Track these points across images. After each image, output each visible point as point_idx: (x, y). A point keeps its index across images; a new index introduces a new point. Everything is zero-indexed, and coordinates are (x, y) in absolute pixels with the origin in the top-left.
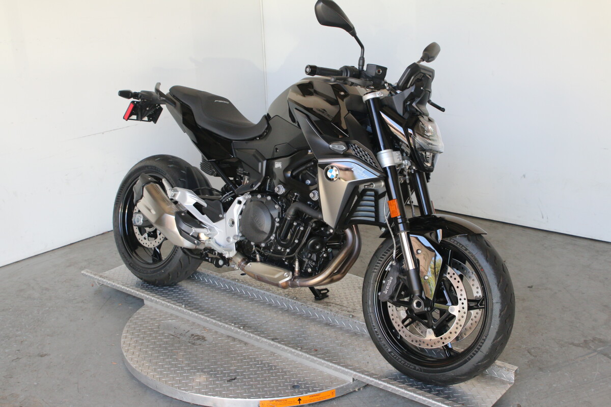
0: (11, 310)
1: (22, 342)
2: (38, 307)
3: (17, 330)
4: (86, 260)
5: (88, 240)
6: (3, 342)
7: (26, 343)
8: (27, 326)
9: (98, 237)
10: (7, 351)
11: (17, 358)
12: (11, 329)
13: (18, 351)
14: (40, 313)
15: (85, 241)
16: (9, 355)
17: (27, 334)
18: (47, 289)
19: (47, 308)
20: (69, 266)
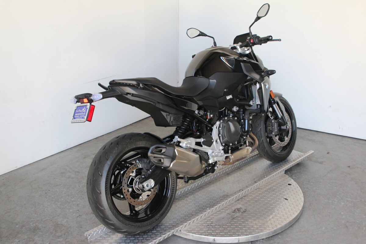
0: (62, 185)
1: (78, 205)
2: (78, 183)
3: (71, 198)
4: (93, 154)
5: (89, 142)
6: (66, 205)
7: (80, 205)
8: (76, 195)
9: (94, 140)
10: (71, 211)
11: (80, 215)
12: (67, 197)
13: (78, 210)
14: (81, 187)
15: (88, 142)
16: (74, 213)
17: (78, 200)
18: (78, 172)
19: (84, 184)
20: (85, 158)
